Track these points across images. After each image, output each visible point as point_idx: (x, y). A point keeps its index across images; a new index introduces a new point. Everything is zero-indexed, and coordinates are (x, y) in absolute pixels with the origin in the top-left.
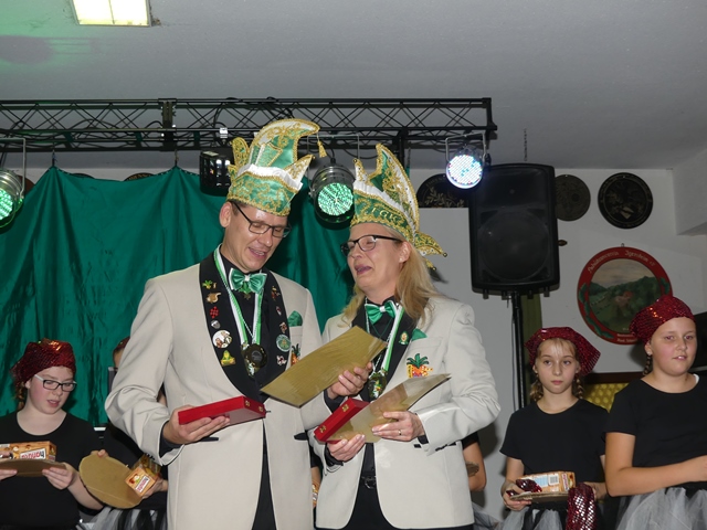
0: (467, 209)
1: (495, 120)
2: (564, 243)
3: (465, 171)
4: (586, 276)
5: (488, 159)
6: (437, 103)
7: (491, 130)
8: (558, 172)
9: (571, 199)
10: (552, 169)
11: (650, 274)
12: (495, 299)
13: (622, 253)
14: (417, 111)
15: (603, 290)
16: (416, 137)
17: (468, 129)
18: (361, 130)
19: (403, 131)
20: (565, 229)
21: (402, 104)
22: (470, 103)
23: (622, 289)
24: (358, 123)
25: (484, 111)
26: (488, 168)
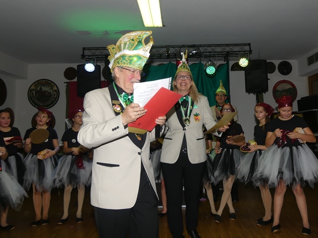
0: (244, 71)
1: (251, 49)
2: (269, 79)
3: (244, 62)
4: (275, 88)
5: (250, 59)
6: (236, 45)
7: (250, 51)
8: (268, 61)
9: (271, 68)
10: (266, 61)
11: (291, 87)
12: (252, 94)
13: (284, 81)
14: (231, 47)
15: (279, 91)
16: (231, 54)
17: (244, 52)
18: (217, 52)
19: (228, 52)
20: (269, 75)
21: (227, 45)
22: (245, 45)
23: (284, 91)
24: (216, 51)
25: (249, 47)
26: (250, 61)
